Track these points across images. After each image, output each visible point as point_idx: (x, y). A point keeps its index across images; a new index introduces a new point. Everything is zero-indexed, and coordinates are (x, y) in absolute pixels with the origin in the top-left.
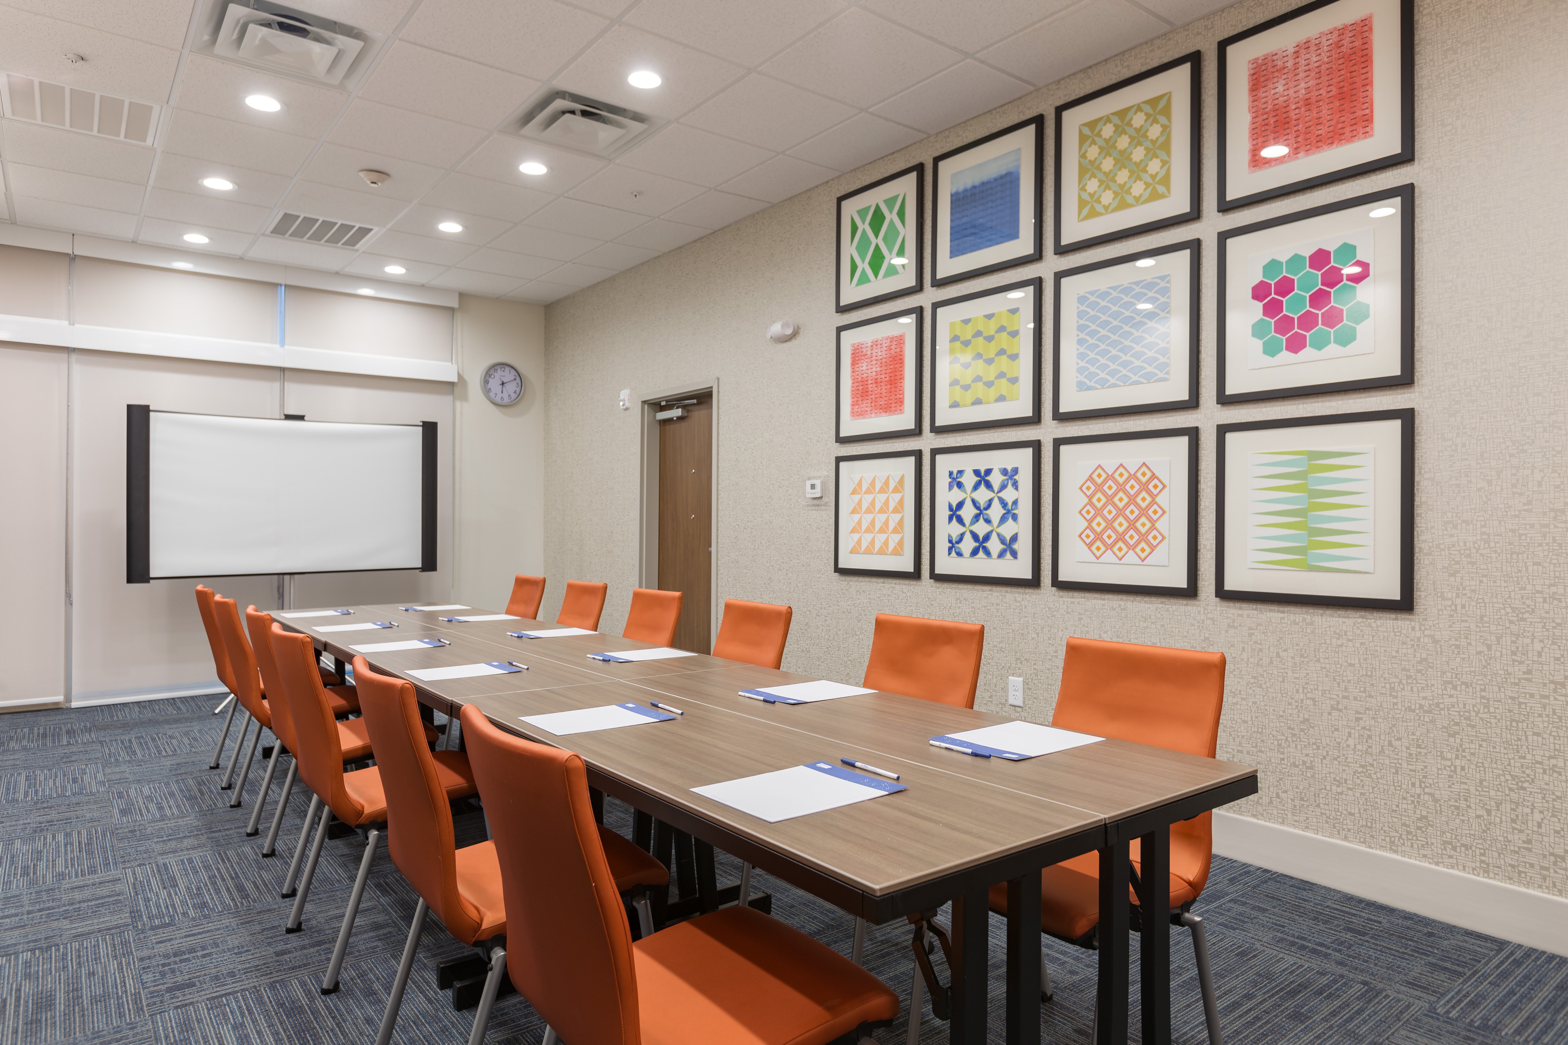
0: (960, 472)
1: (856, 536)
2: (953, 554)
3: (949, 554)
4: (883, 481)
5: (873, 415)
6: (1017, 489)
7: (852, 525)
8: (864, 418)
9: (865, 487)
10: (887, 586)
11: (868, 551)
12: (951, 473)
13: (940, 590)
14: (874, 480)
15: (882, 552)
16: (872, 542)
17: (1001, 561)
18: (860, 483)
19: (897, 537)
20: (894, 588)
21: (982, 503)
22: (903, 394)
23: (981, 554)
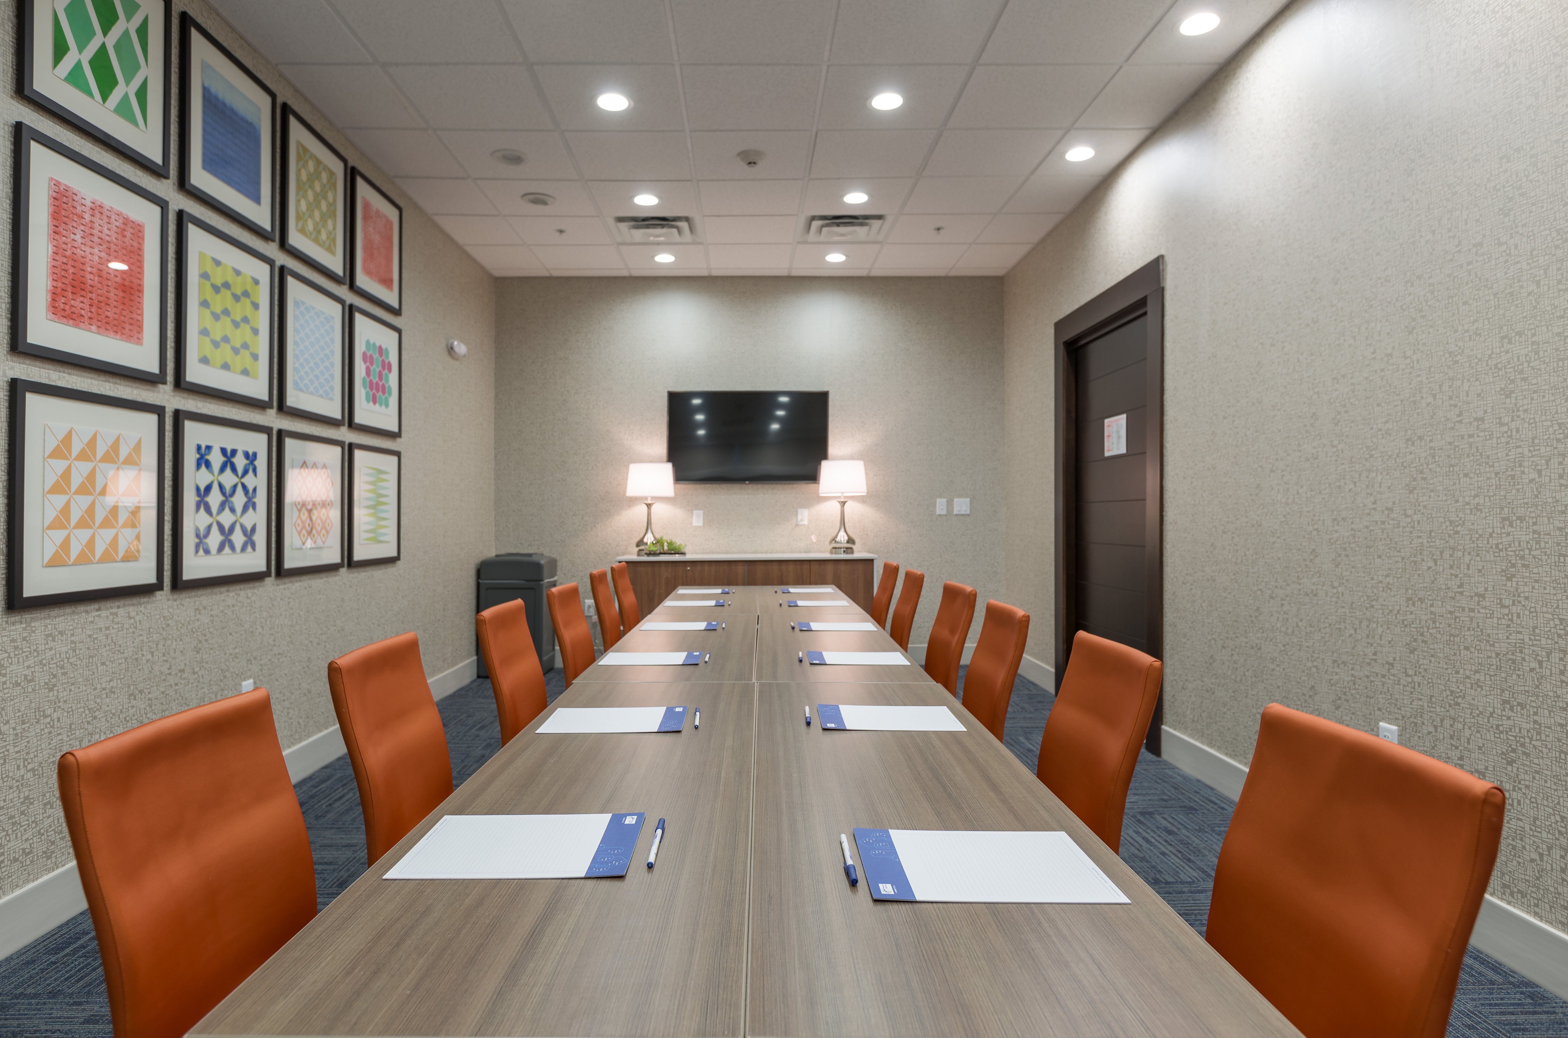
0: (209, 448)
1: (59, 536)
2: (201, 552)
3: (197, 552)
4: (110, 443)
5: (94, 328)
6: (256, 475)
7: (51, 515)
8: (76, 326)
9: (77, 447)
10: (104, 613)
11: (84, 559)
12: (199, 447)
13: (178, 602)
14: (117, 441)
15: (107, 558)
16: (91, 544)
17: (244, 555)
18: (67, 440)
19: (128, 534)
20: (116, 614)
21: (228, 487)
22: (141, 315)
23: (227, 549)
